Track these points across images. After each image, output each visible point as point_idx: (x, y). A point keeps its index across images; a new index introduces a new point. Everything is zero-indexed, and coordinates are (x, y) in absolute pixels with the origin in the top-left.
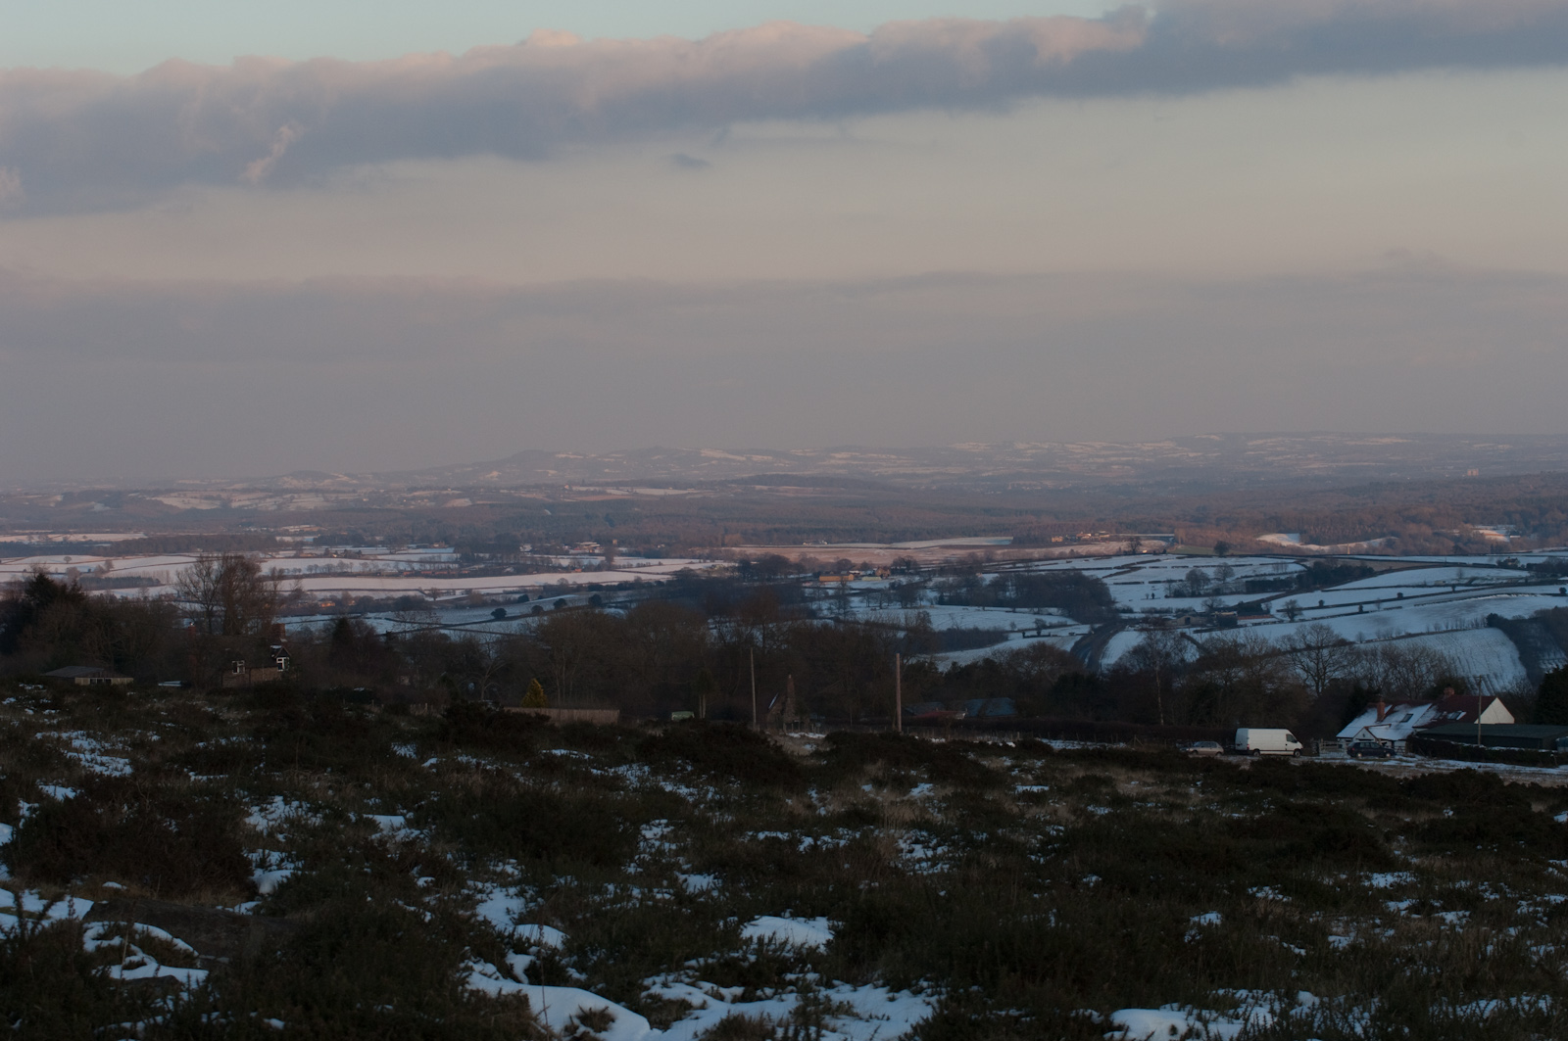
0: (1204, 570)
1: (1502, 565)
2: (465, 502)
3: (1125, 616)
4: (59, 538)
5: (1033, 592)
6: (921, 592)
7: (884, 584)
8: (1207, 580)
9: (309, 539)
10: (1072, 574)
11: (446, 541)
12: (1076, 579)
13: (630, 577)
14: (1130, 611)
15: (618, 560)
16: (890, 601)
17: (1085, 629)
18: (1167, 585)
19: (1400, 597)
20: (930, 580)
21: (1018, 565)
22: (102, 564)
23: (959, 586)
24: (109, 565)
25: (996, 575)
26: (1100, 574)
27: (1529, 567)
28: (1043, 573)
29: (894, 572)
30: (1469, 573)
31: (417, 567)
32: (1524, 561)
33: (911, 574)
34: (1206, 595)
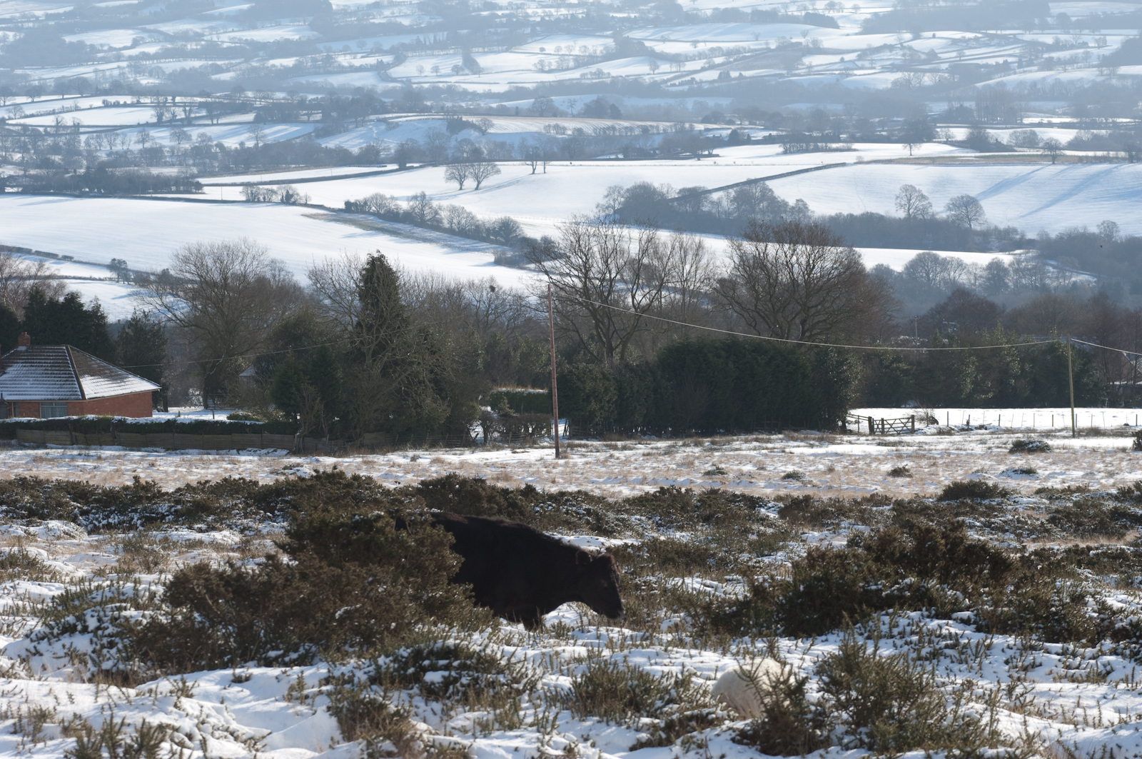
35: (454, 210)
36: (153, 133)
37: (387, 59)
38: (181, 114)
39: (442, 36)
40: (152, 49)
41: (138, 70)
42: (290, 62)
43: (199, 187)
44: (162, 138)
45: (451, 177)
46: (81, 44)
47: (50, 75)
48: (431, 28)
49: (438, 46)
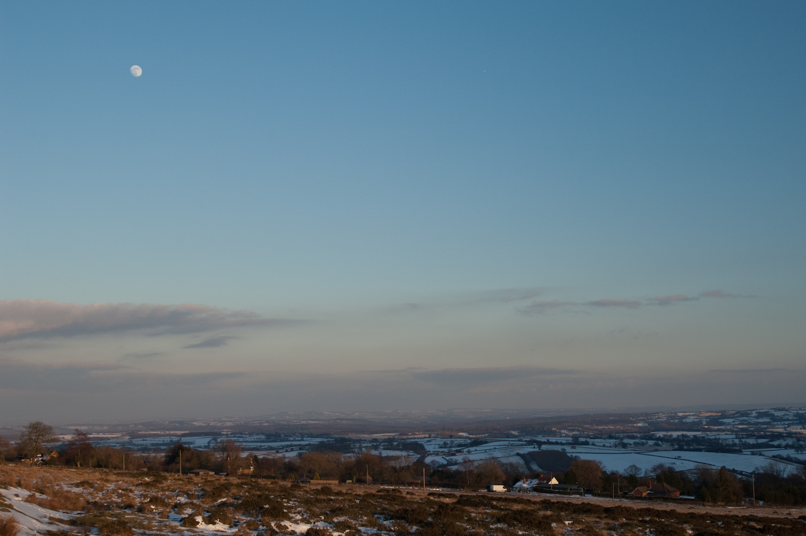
0: (447, 441)
1: (519, 441)
2: (267, 424)
3: (428, 453)
4: (168, 432)
5: (406, 446)
6: (379, 447)
7: (370, 445)
8: (448, 444)
9: (230, 433)
10: (416, 442)
11: (263, 434)
12: (416, 444)
13: (307, 443)
14: (430, 451)
15: (305, 439)
16: (372, 449)
17: (419, 456)
18: (438, 445)
19: (495, 448)
20: (381, 443)
21: (402, 440)
22: (179, 439)
23: (388, 445)
24: (181, 439)
25: (397, 442)
26: (422, 443)
27: (525, 441)
28: (408, 442)
29: (372, 442)
30: (511, 443)
31: (256, 440)
32: (524, 440)
33: (376, 442)
34: (448, 447)
35: (795, 458)
36: (735, 440)
37: (786, 426)
38: (741, 437)
39: (798, 422)
40: (737, 423)
41: (734, 427)
42: (765, 426)
43: (742, 452)
44: (737, 441)
45: (795, 451)
46: (722, 422)
47: (716, 428)
48: (796, 420)
49: (798, 424)
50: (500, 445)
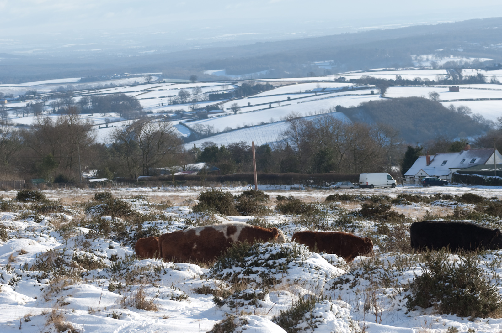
0: (187, 90)
1: (337, 81)
3: (149, 115)
5: (101, 105)
6: (44, 107)
8: (189, 95)
10: (120, 95)
12: (123, 97)
14: (151, 113)
16: (28, 113)
17: (131, 122)
18: (169, 98)
19: (289, 99)
20: (47, 101)
21: (91, 92)
23: (62, 104)
25: (81, 97)
26: (134, 94)
27: (351, 81)
28: (105, 95)
29: (27, 99)
30: (323, 85)
32: (348, 78)
33: (36, 98)
34: (189, 102)
50: (300, 93)
